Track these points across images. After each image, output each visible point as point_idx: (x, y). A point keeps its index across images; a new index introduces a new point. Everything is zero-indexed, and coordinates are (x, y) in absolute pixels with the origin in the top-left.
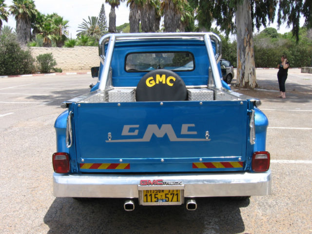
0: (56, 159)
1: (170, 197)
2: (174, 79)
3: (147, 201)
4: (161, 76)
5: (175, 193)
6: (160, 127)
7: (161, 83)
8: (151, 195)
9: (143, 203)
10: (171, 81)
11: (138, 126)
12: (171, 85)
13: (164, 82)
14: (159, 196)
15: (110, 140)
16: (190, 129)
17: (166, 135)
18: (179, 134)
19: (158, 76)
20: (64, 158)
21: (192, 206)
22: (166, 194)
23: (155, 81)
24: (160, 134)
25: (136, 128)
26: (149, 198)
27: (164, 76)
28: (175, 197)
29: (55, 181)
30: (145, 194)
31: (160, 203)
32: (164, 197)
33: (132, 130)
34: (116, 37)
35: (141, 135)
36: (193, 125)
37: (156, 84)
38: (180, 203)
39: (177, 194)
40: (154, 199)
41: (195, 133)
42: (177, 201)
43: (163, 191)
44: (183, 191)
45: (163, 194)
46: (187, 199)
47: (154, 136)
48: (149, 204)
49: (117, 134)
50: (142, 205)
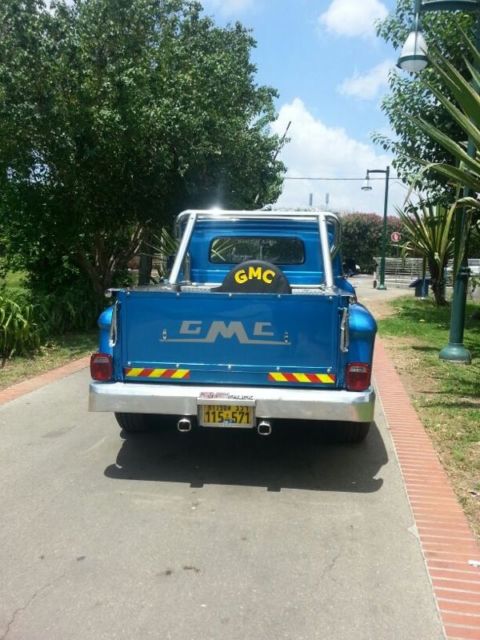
0: (96, 361)
1: (239, 417)
2: (273, 274)
3: (209, 421)
4: (255, 269)
5: (245, 411)
6: (227, 325)
7: (255, 278)
8: (214, 413)
9: (204, 423)
10: (269, 276)
11: (200, 322)
12: (269, 282)
13: (259, 278)
14: (224, 415)
15: (165, 338)
16: (265, 329)
17: (235, 335)
18: (251, 336)
19: (251, 269)
20: (106, 360)
21: (265, 429)
22: (233, 413)
23: (248, 276)
24: (227, 334)
25: (197, 326)
26: (211, 417)
27: (259, 269)
28: (245, 418)
29: (91, 389)
30: (206, 410)
31: (225, 425)
32: (230, 417)
33: (192, 327)
34: (197, 215)
35: (203, 334)
36: (269, 324)
37: (249, 280)
38: (250, 426)
39: (247, 414)
40: (217, 419)
41: (272, 334)
42: (248, 422)
43: (229, 408)
44: (254, 408)
45: (230, 413)
46: (259, 420)
47: (220, 336)
48: (212, 424)
49: (174, 332)
50: (202, 427)
